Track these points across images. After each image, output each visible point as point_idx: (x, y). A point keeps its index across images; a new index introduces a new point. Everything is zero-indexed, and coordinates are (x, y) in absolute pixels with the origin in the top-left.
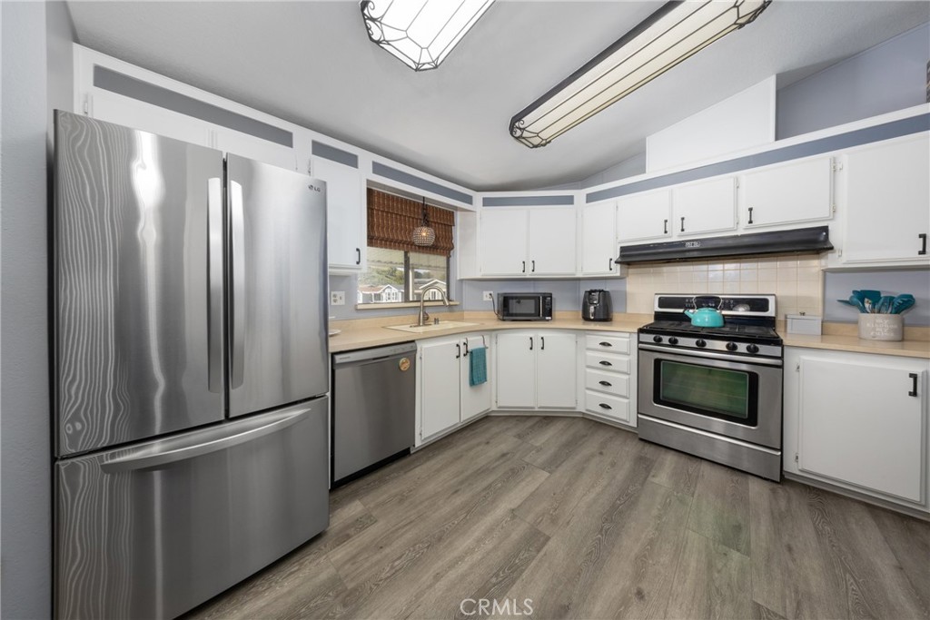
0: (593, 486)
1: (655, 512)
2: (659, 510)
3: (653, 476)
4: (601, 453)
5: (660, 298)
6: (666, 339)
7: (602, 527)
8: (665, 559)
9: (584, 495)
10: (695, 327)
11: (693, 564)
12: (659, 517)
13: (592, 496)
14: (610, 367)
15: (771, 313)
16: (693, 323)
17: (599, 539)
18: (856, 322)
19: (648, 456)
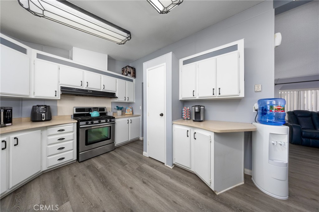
0: (90, 186)
1: (110, 173)
2: (110, 172)
3: (98, 167)
4: (75, 176)
5: (76, 109)
6: (90, 122)
7: (108, 189)
8: (124, 178)
9: (92, 190)
10: (92, 117)
11: (127, 174)
12: (112, 173)
13: (94, 187)
14: (64, 140)
15: (105, 112)
16: (92, 116)
17: (112, 192)
18: (116, 112)
19: (89, 165)
